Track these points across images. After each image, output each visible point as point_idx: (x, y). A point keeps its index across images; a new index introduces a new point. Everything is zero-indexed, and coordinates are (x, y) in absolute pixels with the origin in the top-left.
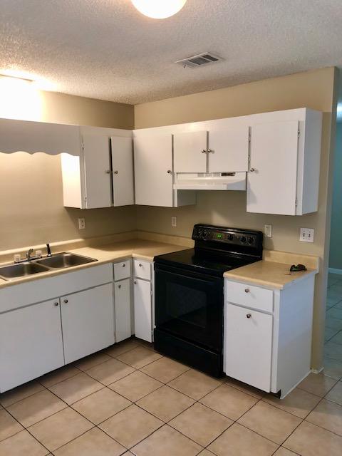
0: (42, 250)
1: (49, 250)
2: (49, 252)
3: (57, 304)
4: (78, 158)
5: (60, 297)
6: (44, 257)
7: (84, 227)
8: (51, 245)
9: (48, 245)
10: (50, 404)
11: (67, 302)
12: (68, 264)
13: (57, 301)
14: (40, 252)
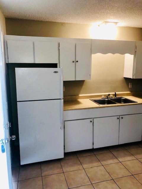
0: (113, 95)
1: (115, 95)
2: (116, 96)
3: (118, 118)
4: (133, 56)
5: (120, 116)
6: (114, 98)
7: (131, 87)
8: (117, 93)
9: (115, 93)
10: (112, 158)
11: (122, 118)
12: (123, 102)
13: (118, 117)
14: (112, 95)
